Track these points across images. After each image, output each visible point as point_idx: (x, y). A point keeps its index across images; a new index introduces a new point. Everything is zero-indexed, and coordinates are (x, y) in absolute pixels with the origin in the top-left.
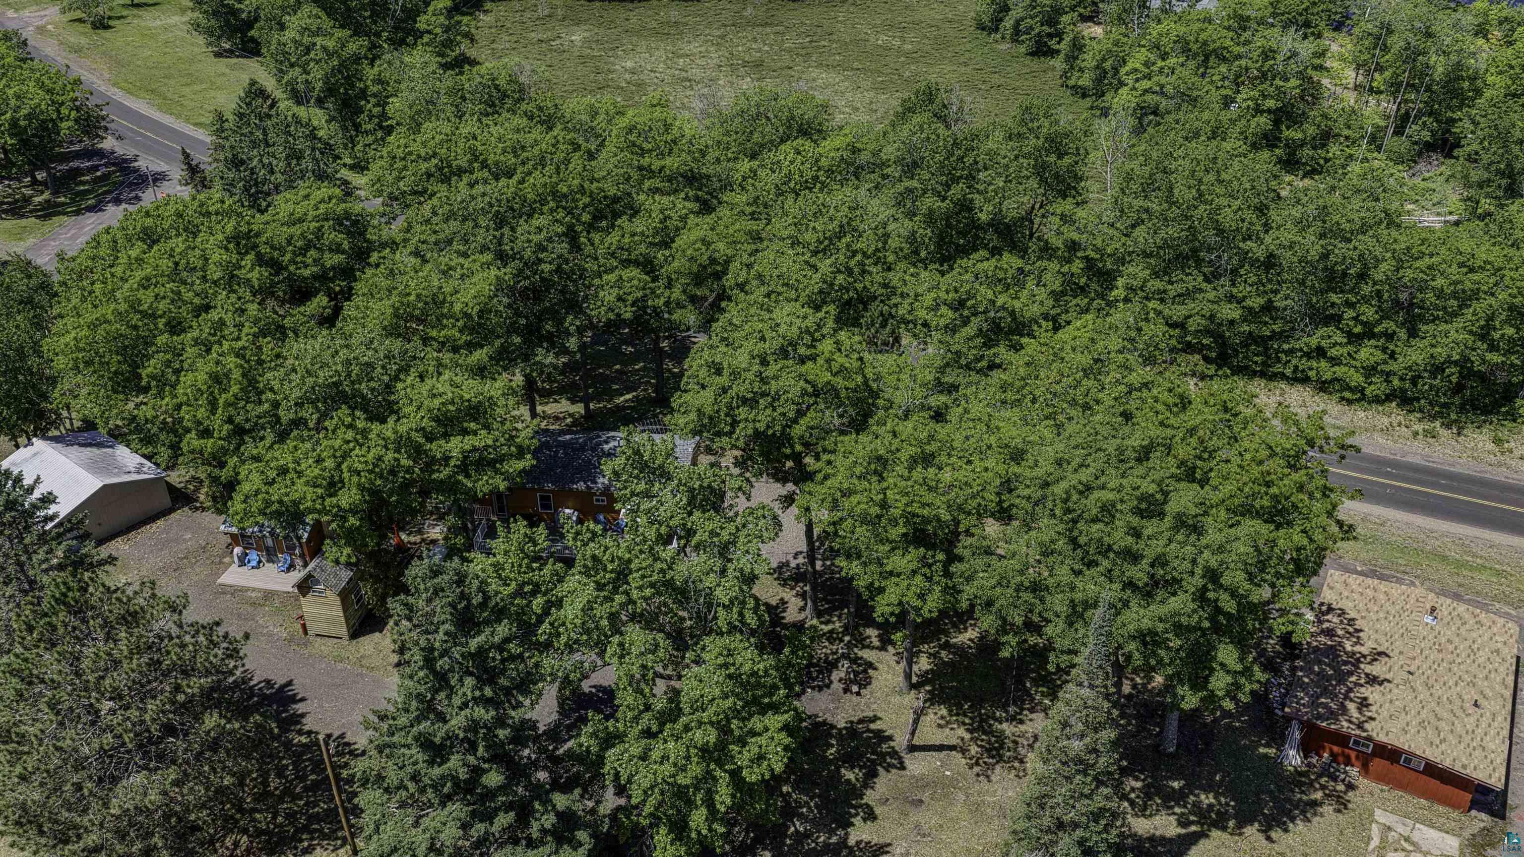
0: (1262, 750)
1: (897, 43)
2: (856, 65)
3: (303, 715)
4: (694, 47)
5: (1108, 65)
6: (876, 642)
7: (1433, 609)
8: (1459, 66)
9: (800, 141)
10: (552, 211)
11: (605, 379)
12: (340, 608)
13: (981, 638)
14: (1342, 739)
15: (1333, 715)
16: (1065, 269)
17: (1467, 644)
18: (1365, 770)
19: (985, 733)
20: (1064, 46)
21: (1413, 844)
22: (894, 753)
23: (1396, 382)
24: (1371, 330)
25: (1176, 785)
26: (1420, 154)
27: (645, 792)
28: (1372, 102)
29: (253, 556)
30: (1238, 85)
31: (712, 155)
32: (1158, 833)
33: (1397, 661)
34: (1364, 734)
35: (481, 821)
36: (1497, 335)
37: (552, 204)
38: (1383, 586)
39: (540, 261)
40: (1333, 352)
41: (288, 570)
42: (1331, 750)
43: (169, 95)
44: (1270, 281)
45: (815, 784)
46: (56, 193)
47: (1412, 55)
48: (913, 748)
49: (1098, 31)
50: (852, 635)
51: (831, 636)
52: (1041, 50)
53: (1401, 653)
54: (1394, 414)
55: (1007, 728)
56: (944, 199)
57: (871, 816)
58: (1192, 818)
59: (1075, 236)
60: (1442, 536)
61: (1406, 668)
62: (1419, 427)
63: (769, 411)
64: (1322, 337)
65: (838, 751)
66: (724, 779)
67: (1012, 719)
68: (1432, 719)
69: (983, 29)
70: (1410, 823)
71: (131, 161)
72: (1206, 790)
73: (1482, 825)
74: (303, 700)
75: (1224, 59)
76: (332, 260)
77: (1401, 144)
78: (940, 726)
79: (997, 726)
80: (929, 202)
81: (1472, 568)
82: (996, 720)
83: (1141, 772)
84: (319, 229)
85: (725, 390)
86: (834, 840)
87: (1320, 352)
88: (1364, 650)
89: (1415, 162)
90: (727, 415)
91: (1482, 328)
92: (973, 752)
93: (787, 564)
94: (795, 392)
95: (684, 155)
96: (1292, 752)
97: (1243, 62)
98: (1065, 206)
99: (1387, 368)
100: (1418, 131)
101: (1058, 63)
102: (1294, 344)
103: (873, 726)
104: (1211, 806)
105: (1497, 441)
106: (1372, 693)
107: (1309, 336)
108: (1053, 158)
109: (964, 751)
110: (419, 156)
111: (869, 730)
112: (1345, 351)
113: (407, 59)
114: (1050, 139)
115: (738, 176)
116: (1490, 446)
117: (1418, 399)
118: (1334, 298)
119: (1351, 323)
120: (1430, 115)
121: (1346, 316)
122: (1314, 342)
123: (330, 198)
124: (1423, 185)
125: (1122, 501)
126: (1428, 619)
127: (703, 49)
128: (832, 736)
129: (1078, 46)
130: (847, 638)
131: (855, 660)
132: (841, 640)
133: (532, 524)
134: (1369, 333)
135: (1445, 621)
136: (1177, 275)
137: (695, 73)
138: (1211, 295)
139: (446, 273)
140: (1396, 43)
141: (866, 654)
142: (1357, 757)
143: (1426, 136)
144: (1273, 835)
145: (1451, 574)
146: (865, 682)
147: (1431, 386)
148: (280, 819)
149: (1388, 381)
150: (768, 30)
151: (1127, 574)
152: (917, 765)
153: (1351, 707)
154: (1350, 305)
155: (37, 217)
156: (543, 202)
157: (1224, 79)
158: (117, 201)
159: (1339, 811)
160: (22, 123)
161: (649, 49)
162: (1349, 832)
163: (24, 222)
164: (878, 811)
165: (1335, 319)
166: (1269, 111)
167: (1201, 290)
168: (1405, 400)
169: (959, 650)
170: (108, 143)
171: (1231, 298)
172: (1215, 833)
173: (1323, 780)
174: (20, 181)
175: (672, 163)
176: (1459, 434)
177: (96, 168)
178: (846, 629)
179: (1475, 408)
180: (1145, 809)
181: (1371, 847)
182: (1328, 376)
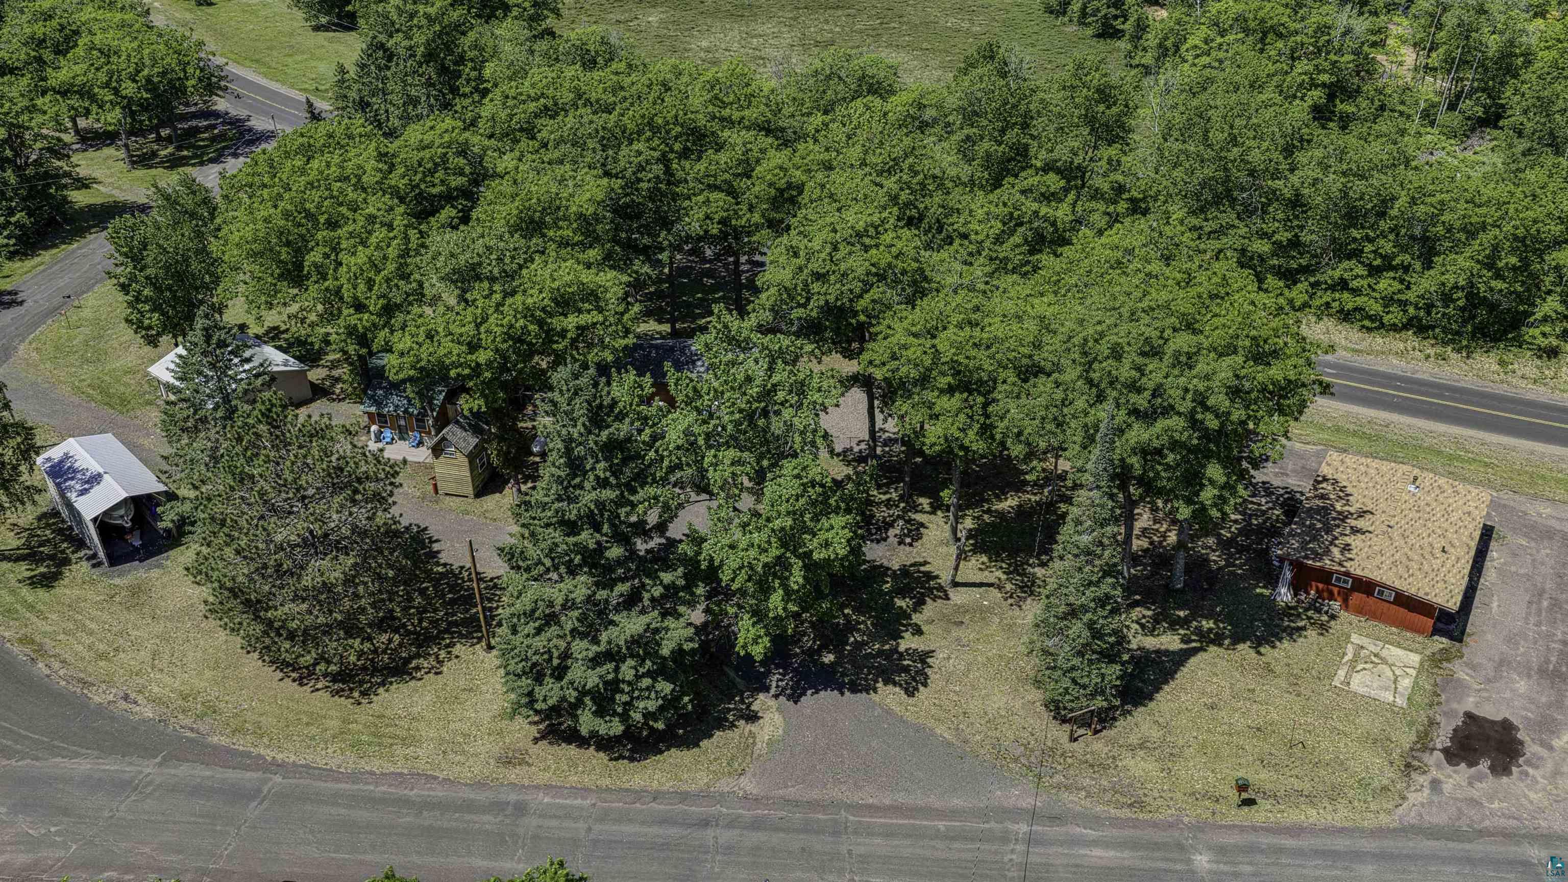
0: (1258, 590)
1: (966, 25)
2: (924, 46)
3: (438, 552)
4: (768, 28)
5: (1169, 44)
6: (927, 508)
7: (1415, 479)
8: (1511, 43)
9: (870, 98)
10: (648, 140)
11: (688, 305)
12: (468, 468)
13: (1020, 506)
14: (1325, 576)
15: (1318, 556)
16: (1111, 209)
17: (1443, 507)
18: (1346, 605)
19: (1019, 574)
20: (1128, 26)
21: (1381, 659)
22: (940, 588)
23: (1411, 310)
24: (1390, 264)
25: (1182, 614)
26: (1473, 130)
27: (734, 572)
28: (1429, 79)
29: (388, 434)
30: (1293, 59)
31: (786, 111)
32: (1163, 647)
33: (1379, 517)
34: (1343, 569)
35: (604, 589)
36: (1501, 264)
37: (648, 134)
38: (1375, 464)
39: (639, 180)
40: (1354, 284)
41: (418, 445)
42: (1317, 587)
43: (274, 65)
44: (1297, 217)
45: (872, 609)
46: (179, 148)
47: (1466, 31)
48: (955, 584)
49: (1163, 13)
50: (907, 503)
51: (888, 504)
52: (1108, 32)
53: (1384, 512)
54: (1411, 339)
55: (1039, 572)
56: (999, 144)
57: (918, 631)
58: (1193, 637)
59: (1120, 178)
60: (1440, 435)
61: (1387, 523)
62: (1431, 351)
63: (838, 286)
64: (1345, 270)
65: (892, 586)
66: (797, 565)
67: (1043, 565)
68: (1404, 560)
69: (1051, 12)
70: (1381, 644)
71: (245, 121)
72: (1207, 618)
73: (1442, 646)
74: (437, 541)
75: (1280, 36)
76: (456, 181)
77: (1454, 119)
78: (980, 569)
79: (1030, 570)
80: (986, 145)
81: (1463, 461)
82: (1030, 565)
83: (1153, 604)
84: (445, 154)
85: (800, 269)
86: (887, 647)
87: (1343, 285)
88: (1352, 510)
89: (1468, 137)
90: (802, 290)
91: (1487, 257)
92: (1008, 588)
93: (851, 449)
94: (860, 271)
95: (762, 107)
96: (1283, 590)
97: (1299, 38)
98: (1113, 151)
99: (1403, 297)
100: (1471, 107)
101: (1123, 45)
102: (1318, 277)
103: (922, 569)
104: (1210, 630)
105: (1502, 363)
106: (1355, 541)
107: (1333, 269)
108: (1101, 108)
109: (1000, 588)
110: (529, 96)
111: (919, 572)
112: (1365, 283)
113: (498, 32)
114: (1099, 91)
115: (811, 129)
116: (1495, 367)
117: (1433, 328)
118: (1355, 233)
119: (1372, 256)
120: (1484, 90)
121: (1366, 249)
122: (1337, 274)
123: (453, 128)
124: (1474, 157)
125: (1129, 344)
126: (1412, 488)
127: (776, 30)
128: (887, 576)
129: (1142, 27)
130: (902, 505)
131: (909, 521)
132: (897, 506)
133: (641, 374)
134: (1387, 265)
135: (1426, 489)
136: (1212, 213)
137: (769, 52)
138: (1243, 231)
139: (562, 181)
140: (1450, 20)
141: (919, 517)
142: (1339, 593)
143: (1479, 111)
144: (1262, 650)
145: (1443, 465)
146: (919, 537)
147: (1444, 314)
148: (425, 624)
149: (1405, 311)
150: (840, 13)
151: (1132, 401)
152: (958, 597)
153: (1336, 551)
154: (1370, 240)
155: (164, 168)
156: (640, 133)
157: (1280, 55)
158: (235, 155)
159: (1322, 634)
160: (156, 80)
161: (723, 30)
162: (1327, 650)
163: (153, 172)
164: (924, 628)
165: (1356, 254)
166: (1324, 85)
167: (1233, 226)
168: (1421, 329)
169: (1001, 515)
170: (221, 104)
171: (1263, 235)
172: (1213, 649)
173: (1310, 613)
174: (145, 138)
175: (751, 114)
176: (1468, 357)
177: (214, 127)
178: (902, 498)
179: (1484, 335)
180: (1154, 629)
181: (1344, 660)
182: (1350, 306)
